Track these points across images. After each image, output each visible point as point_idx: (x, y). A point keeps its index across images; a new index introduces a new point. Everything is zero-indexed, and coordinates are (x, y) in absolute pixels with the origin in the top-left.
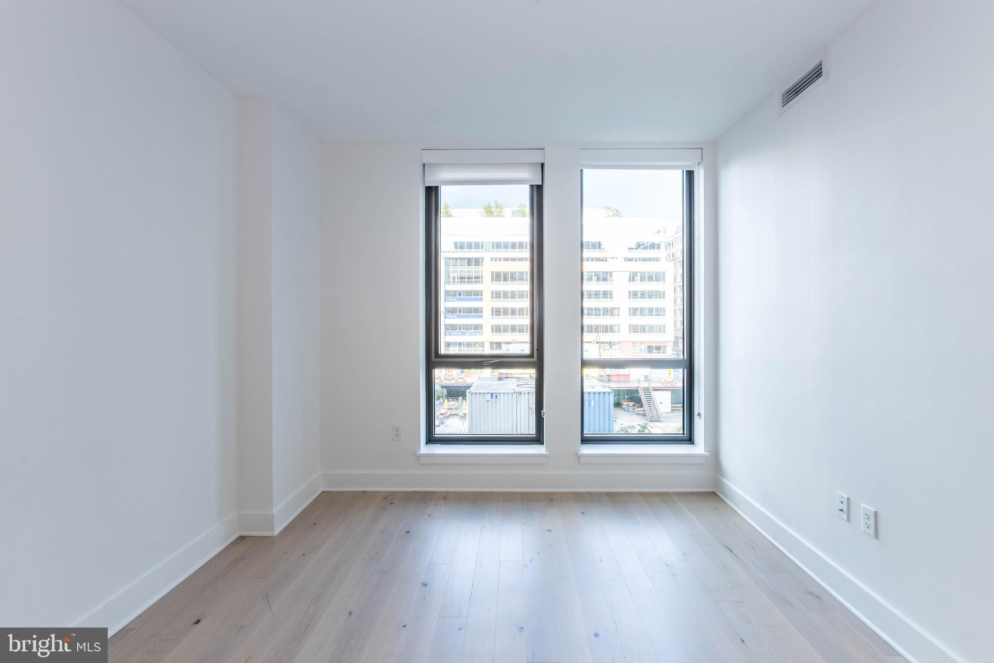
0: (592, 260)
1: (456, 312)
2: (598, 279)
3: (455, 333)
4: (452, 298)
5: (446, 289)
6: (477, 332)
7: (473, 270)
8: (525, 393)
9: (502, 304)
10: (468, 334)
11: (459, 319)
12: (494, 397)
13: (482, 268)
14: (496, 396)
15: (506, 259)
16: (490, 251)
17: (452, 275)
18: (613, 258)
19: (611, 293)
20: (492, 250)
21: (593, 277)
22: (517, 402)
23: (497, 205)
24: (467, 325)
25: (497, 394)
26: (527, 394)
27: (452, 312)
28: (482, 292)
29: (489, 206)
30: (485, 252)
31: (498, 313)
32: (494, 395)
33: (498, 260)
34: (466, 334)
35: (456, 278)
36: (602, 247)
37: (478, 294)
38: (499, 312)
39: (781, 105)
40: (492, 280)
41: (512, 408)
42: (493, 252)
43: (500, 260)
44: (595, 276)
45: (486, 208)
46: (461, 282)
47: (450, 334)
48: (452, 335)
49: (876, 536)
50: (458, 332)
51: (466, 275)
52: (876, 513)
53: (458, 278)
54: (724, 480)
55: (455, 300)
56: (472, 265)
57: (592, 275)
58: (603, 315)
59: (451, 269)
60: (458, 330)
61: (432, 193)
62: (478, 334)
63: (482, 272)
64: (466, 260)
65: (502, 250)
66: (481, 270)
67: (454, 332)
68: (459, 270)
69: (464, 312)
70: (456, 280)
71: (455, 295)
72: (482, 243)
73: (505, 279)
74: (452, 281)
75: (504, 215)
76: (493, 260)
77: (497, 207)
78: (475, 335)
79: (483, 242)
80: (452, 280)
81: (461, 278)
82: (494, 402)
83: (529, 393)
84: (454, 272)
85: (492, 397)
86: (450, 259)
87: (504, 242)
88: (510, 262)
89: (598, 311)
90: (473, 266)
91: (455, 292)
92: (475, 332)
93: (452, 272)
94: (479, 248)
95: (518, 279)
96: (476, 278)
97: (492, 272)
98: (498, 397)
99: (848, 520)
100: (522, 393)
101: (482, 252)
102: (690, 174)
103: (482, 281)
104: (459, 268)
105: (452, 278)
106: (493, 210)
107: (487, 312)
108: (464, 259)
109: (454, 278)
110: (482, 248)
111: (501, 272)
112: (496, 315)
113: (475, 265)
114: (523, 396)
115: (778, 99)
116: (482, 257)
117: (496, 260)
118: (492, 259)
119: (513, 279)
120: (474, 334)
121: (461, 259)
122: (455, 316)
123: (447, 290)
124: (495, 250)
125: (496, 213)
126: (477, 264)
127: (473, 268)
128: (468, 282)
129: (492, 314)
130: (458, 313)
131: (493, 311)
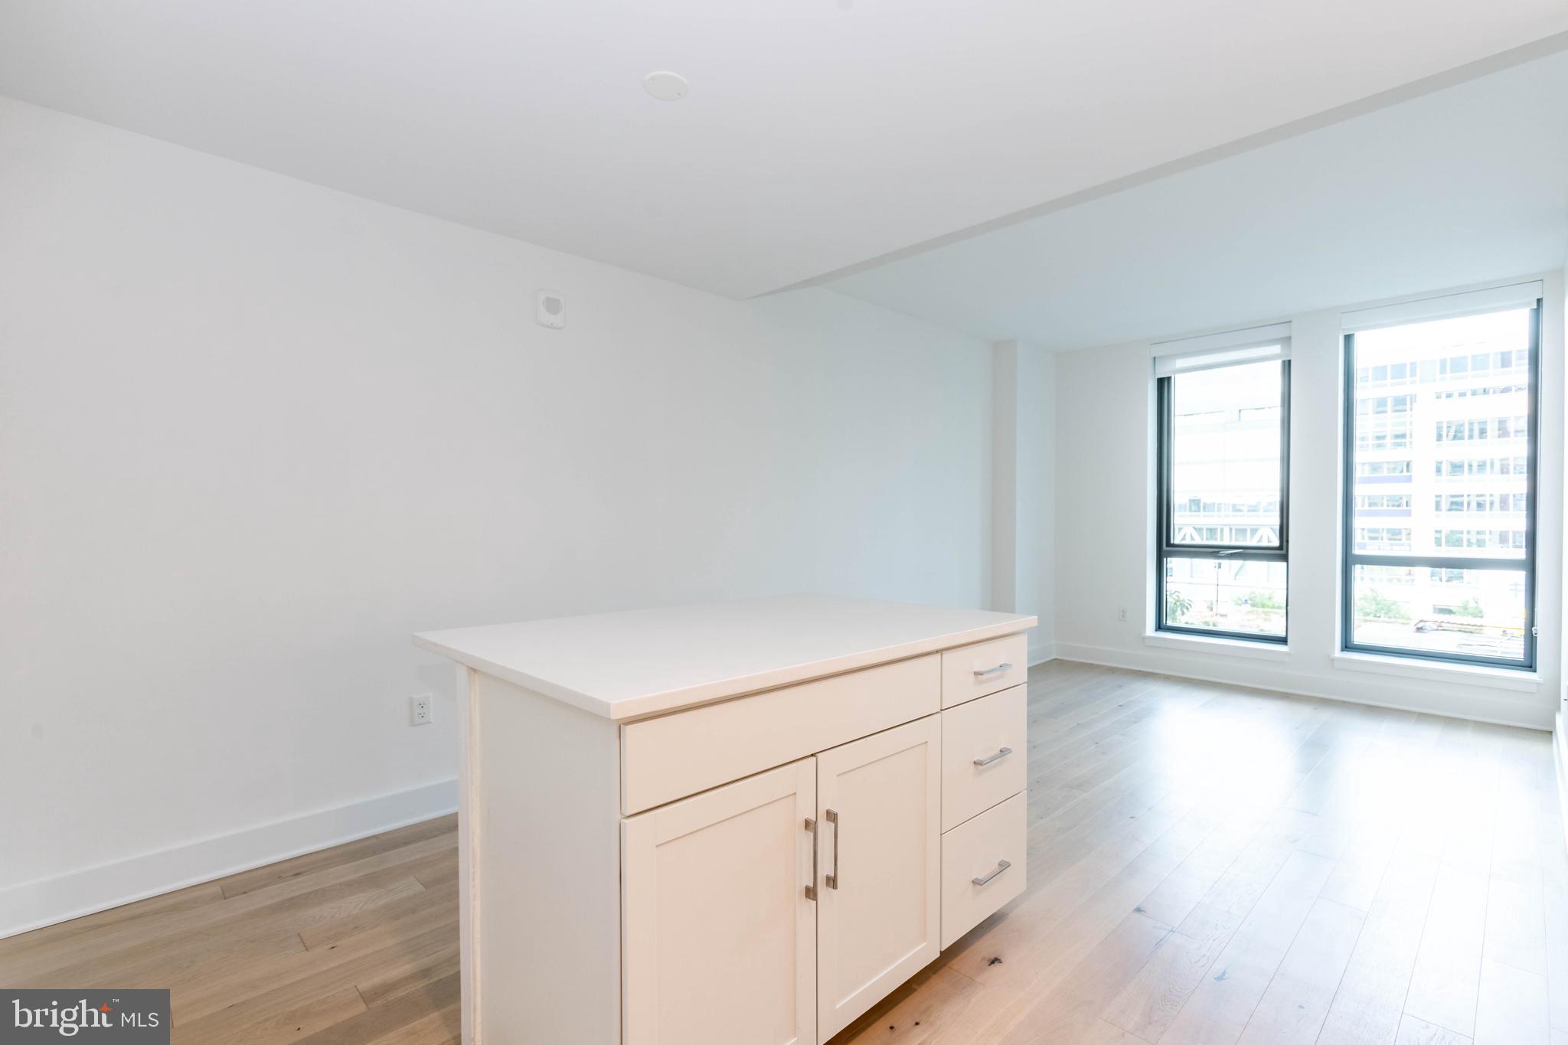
16: (1433, 380)
20: (1439, 376)
28: (1409, 463)
42: (1444, 380)
94: (1403, 376)
96: (1397, 437)
97: (1438, 424)
101: (1412, 382)
116: (1414, 393)
117: (1449, 396)
118: (1439, 396)
126: (1399, 409)
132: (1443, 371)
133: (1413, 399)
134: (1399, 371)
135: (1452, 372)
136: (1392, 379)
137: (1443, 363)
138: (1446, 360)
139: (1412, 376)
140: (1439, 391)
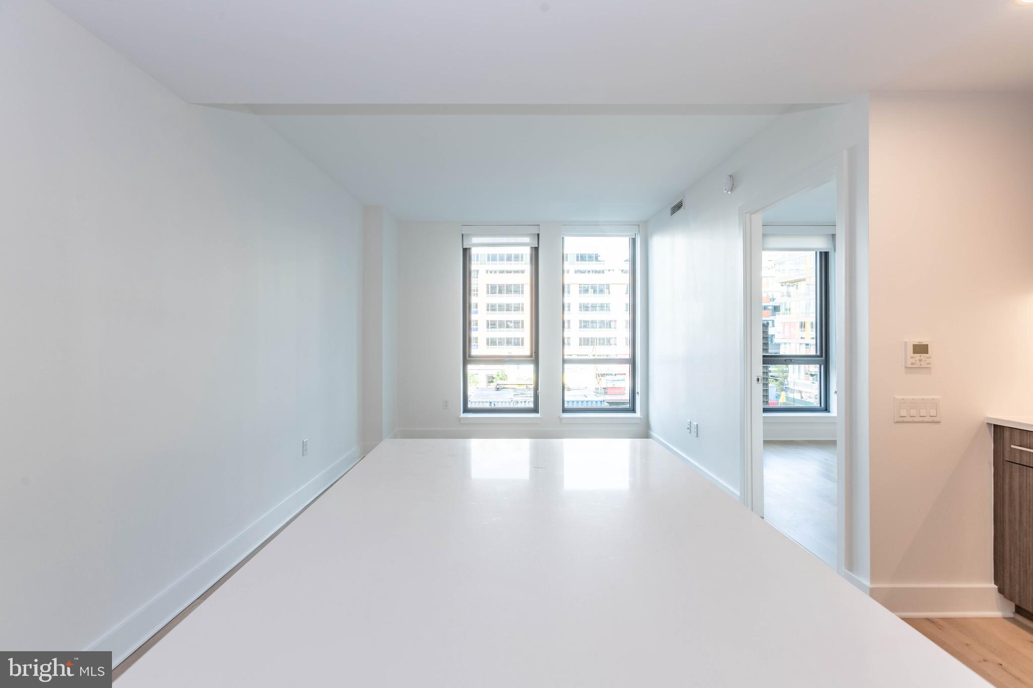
0: (589, 272)
2: (594, 291)
8: (521, 402)
9: (497, 316)
13: (477, 281)
15: (502, 272)
18: (609, 270)
19: (608, 306)
20: (487, 262)
21: (590, 290)
26: (523, 403)
28: (477, 305)
30: (481, 264)
31: (493, 326)
33: (493, 272)
36: (599, 258)
38: (494, 324)
39: (670, 214)
40: (488, 293)
42: (488, 264)
43: (495, 272)
44: (592, 288)
49: (697, 436)
52: (697, 425)
54: (651, 432)
57: (588, 287)
58: (600, 327)
61: (466, 251)
63: (477, 285)
65: (498, 262)
66: (476, 282)
73: (500, 292)
76: (489, 272)
87: (499, 254)
88: (505, 275)
89: (595, 324)
95: (514, 291)
97: (487, 285)
99: (690, 432)
100: (519, 402)
101: (477, 264)
102: (634, 240)
103: (477, 294)
107: (482, 325)
111: (496, 285)
112: (491, 328)
115: (669, 211)
116: (478, 269)
117: (491, 272)
118: (487, 272)
119: (509, 291)
124: (490, 262)
129: (488, 327)
131: (488, 324)
132: (488, 260)
133: (478, 272)
135: (492, 261)
137: (489, 255)
139: (477, 261)
140: (488, 269)
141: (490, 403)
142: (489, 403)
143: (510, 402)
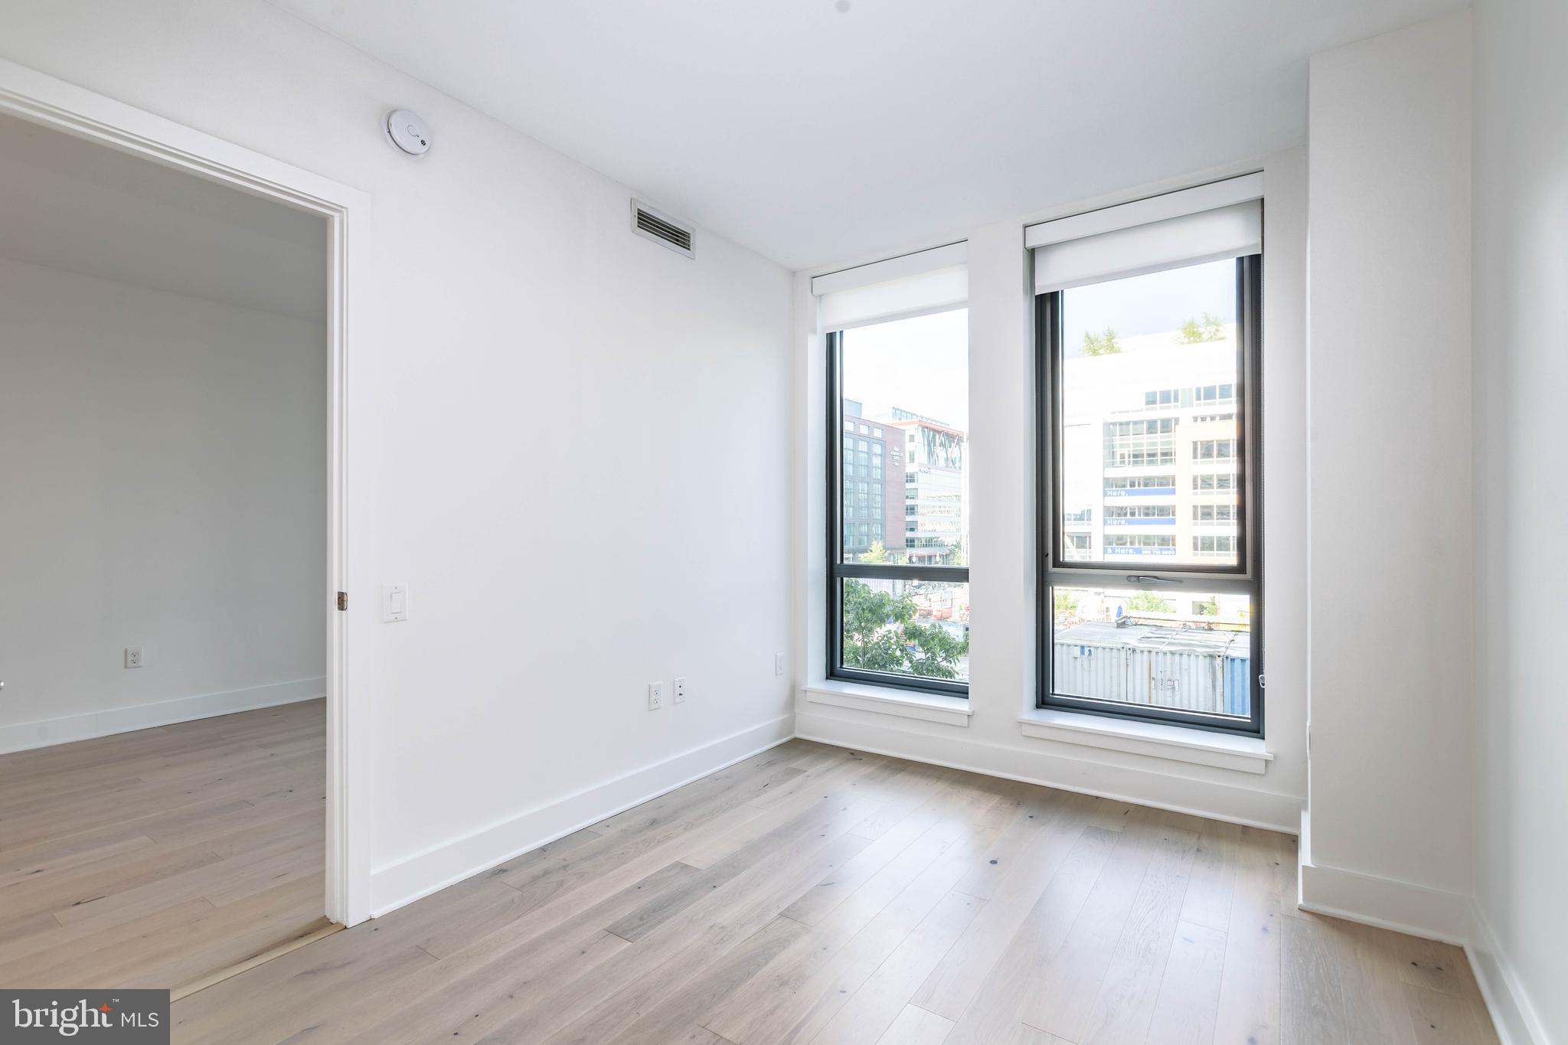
1: (1125, 515)
3: (1123, 551)
4: (1117, 491)
5: (1106, 476)
6: (1165, 550)
7: (1157, 441)
8: (1142, 652)
10: (1147, 552)
11: (1130, 526)
12: (1087, 653)
14: (1090, 651)
16: (1191, 405)
17: (1118, 452)
20: (1195, 402)
22: (1127, 665)
23: (1208, 320)
24: (1147, 537)
25: (1092, 649)
26: (1146, 653)
27: (1119, 515)
28: (1174, 478)
29: (1192, 324)
30: (1183, 406)
32: (1087, 649)
33: (1208, 419)
34: (1144, 552)
35: (1126, 457)
37: (1166, 484)
40: (1195, 456)
41: (1119, 675)
42: (1199, 405)
43: (1213, 418)
45: (1186, 329)
46: (1135, 463)
47: (1113, 552)
48: (1118, 553)
50: (1129, 548)
51: (1145, 450)
53: (1129, 455)
55: (1123, 493)
56: (1156, 433)
59: (1117, 440)
60: (1128, 545)
62: (1167, 552)
63: (1175, 444)
64: (1145, 424)
66: (1173, 439)
67: (1121, 548)
68: (1131, 442)
69: (1140, 515)
70: (1126, 459)
71: (1124, 486)
72: (1176, 392)
74: (1119, 463)
75: (1222, 335)
76: (1199, 419)
77: (1208, 322)
78: (1161, 554)
79: (1177, 390)
80: (1118, 460)
81: (1135, 456)
82: (1086, 662)
83: (1150, 652)
84: (1122, 446)
85: (1083, 653)
86: (1114, 424)
90: (1159, 434)
91: (1125, 479)
92: (1161, 550)
93: (1118, 447)
94: (1169, 401)
95: (1231, 453)
96: (1164, 454)
97: (1194, 442)
98: (1093, 653)
100: (1137, 651)
101: (1176, 407)
103: (1175, 460)
104: (1131, 440)
105: (1118, 457)
106: (1201, 330)
107: (1184, 514)
108: (1142, 422)
109: (1122, 456)
110: (1176, 400)
111: (1213, 441)
113: (1161, 432)
114: (1138, 656)
116: (1176, 416)
117: (1203, 419)
118: (1195, 419)
120: (1159, 552)
121: (1135, 423)
122: (1123, 522)
123: (1109, 477)
124: (1202, 402)
125: (1205, 336)
126: (1165, 430)
127: (1159, 437)
128: (1150, 462)
129: (1196, 518)
130: (1128, 516)
131: (1196, 512)
132: (1198, 398)
133: (1177, 421)
134: (1166, 397)
135: (1205, 399)
136: (1160, 403)
137: (1198, 390)
138: (1200, 388)
139: (1175, 402)
140: (1196, 415)
141: (1083, 647)
142: (1079, 648)
143: (1118, 650)
